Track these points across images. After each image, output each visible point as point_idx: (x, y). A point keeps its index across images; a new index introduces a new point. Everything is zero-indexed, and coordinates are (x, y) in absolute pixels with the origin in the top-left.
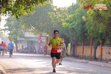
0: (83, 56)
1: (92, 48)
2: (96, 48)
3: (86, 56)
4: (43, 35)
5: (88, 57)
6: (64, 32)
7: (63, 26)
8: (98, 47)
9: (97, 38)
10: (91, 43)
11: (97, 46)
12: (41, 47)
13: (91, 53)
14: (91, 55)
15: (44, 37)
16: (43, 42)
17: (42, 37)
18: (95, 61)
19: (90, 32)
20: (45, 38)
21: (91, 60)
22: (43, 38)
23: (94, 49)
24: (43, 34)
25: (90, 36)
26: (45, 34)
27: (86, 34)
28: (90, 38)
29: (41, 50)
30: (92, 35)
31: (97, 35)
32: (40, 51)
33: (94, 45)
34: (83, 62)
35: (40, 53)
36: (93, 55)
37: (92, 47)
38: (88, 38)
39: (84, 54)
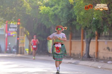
0: (71, 54)
1: (83, 42)
2: (89, 43)
3: (76, 53)
4: (11, 26)
5: (78, 55)
6: (42, 20)
8: (92, 40)
9: (90, 28)
10: (82, 35)
11: (91, 39)
12: (10, 44)
13: (83, 50)
14: (82, 53)
15: (13, 28)
16: (12, 36)
17: (11, 28)
18: (88, 60)
19: (80, 20)
20: (14, 30)
21: (83, 60)
22: (12, 29)
23: (87, 43)
24: (12, 23)
25: (80, 25)
26: (14, 23)
27: (74, 23)
28: (81, 28)
29: (10, 48)
30: (83, 24)
31: (90, 23)
32: (8, 49)
33: (86, 37)
34: (71, 63)
35: (7, 52)
36: (85, 52)
37: (84, 40)
38: (78, 28)
39: (72, 52)
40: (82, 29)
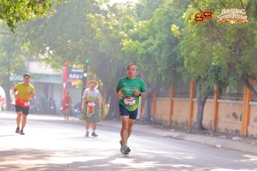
0: (171, 122)
1: (193, 102)
2: (202, 104)
3: (179, 121)
4: (73, 70)
5: (183, 124)
7: (123, 49)
8: (208, 100)
9: (205, 79)
10: (191, 91)
11: (206, 98)
13: (192, 116)
14: (191, 120)
15: (77, 73)
16: (75, 86)
17: (73, 73)
18: (200, 134)
19: (189, 64)
20: (78, 76)
21: (191, 133)
22: (75, 76)
23: (199, 105)
24: (74, 66)
25: (189, 73)
26: (79, 66)
27: (179, 69)
28: (190, 78)
30: (195, 72)
31: (207, 71)
33: (198, 95)
34: (171, 137)
36: (195, 119)
37: (195, 100)
38: (185, 79)
39: (174, 118)
40: (192, 80)
